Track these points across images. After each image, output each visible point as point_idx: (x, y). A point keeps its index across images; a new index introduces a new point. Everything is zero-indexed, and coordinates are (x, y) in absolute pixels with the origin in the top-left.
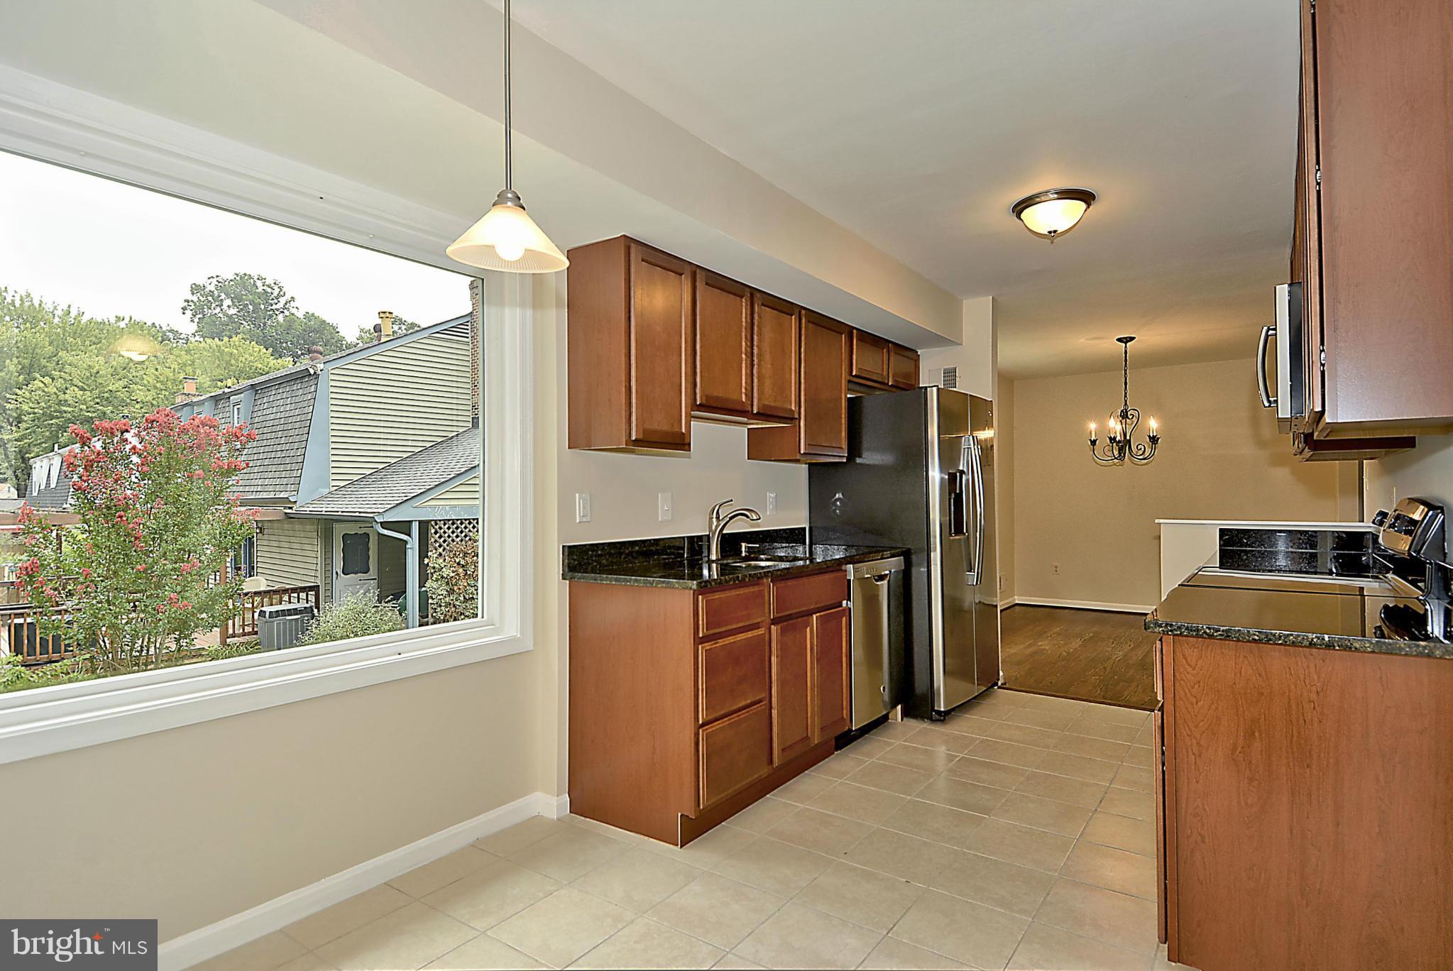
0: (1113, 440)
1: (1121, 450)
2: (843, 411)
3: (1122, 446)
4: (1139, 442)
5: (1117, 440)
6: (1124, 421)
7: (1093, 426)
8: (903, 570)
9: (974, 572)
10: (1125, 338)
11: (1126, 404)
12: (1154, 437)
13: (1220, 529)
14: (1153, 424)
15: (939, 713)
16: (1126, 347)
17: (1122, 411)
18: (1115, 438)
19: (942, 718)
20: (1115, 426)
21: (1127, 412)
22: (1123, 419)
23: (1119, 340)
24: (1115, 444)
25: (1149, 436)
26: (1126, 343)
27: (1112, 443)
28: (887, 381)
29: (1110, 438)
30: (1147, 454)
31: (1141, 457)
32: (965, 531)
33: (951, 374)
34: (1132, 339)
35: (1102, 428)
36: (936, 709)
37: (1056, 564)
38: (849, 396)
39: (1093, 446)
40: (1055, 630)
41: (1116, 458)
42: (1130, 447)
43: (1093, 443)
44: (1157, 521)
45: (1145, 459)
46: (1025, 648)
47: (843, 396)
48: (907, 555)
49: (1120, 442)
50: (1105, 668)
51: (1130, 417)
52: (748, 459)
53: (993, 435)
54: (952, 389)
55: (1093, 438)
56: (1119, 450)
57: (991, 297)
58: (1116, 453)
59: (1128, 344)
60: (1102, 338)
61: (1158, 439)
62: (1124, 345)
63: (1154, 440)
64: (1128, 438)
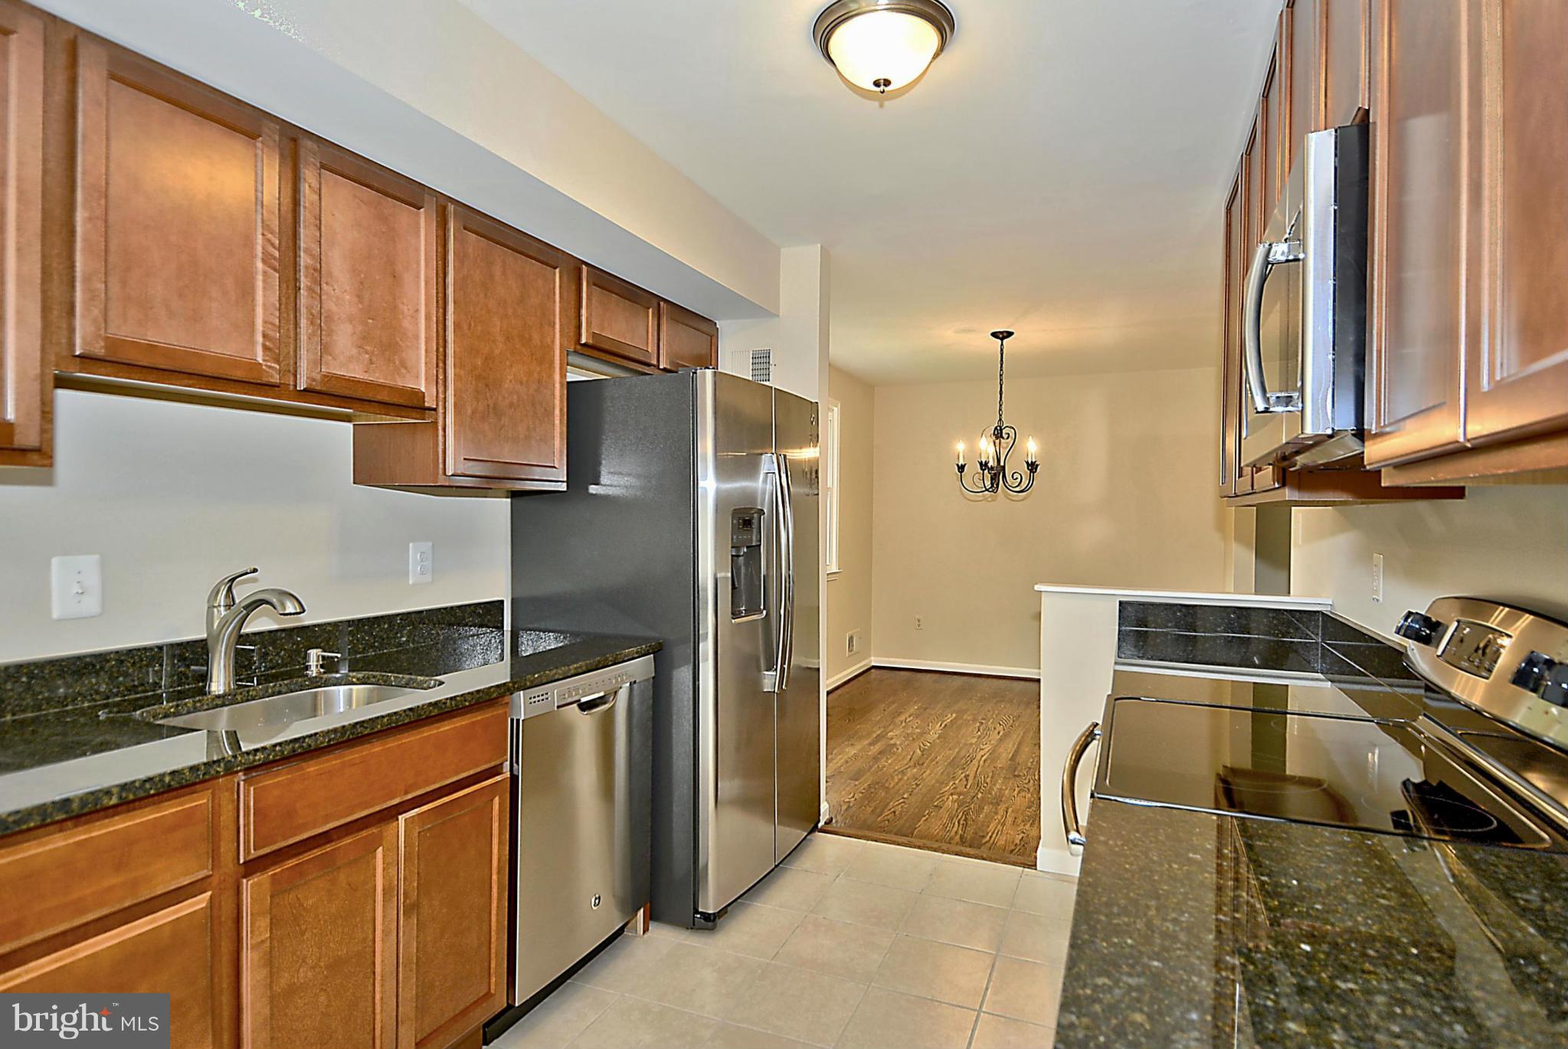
0: (984, 466)
1: (994, 478)
2: (557, 402)
3: (995, 474)
4: (1015, 467)
5: (989, 465)
6: (998, 441)
7: (960, 447)
8: (654, 678)
9: (776, 670)
10: (1001, 333)
11: (1000, 420)
12: (1033, 464)
13: (1120, 602)
14: (1032, 447)
15: (707, 917)
16: (1002, 345)
17: (996, 428)
18: (986, 463)
19: (710, 924)
20: (986, 448)
21: (1001, 430)
22: (997, 438)
23: (994, 335)
24: (986, 472)
25: (1027, 463)
26: (1002, 339)
27: (983, 470)
28: (654, 362)
29: (981, 463)
30: (1023, 485)
31: (1018, 489)
32: (762, 607)
33: (762, 360)
34: (1010, 334)
35: (972, 449)
36: (700, 910)
37: (917, 617)
38: (572, 377)
39: (961, 472)
40: (912, 710)
41: (987, 490)
42: (1004, 476)
43: (961, 468)
44: (1037, 587)
45: (1022, 491)
46: (870, 744)
47: (557, 377)
48: (658, 651)
49: (992, 468)
50: (967, 777)
51: (1005, 436)
52: (354, 483)
53: (818, 455)
54: (765, 383)
55: (961, 462)
56: (992, 479)
57: (819, 245)
58: (988, 484)
59: (1005, 341)
60: (974, 331)
61: (1037, 466)
62: (999, 341)
63: (1032, 467)
64: (1002, 464)
